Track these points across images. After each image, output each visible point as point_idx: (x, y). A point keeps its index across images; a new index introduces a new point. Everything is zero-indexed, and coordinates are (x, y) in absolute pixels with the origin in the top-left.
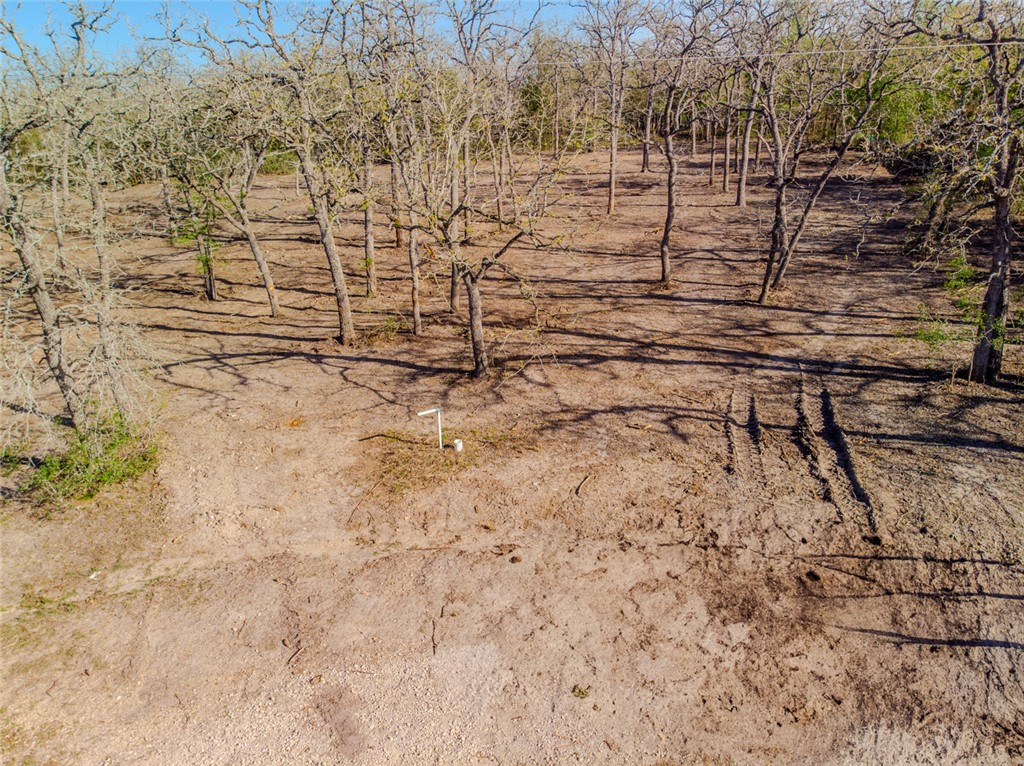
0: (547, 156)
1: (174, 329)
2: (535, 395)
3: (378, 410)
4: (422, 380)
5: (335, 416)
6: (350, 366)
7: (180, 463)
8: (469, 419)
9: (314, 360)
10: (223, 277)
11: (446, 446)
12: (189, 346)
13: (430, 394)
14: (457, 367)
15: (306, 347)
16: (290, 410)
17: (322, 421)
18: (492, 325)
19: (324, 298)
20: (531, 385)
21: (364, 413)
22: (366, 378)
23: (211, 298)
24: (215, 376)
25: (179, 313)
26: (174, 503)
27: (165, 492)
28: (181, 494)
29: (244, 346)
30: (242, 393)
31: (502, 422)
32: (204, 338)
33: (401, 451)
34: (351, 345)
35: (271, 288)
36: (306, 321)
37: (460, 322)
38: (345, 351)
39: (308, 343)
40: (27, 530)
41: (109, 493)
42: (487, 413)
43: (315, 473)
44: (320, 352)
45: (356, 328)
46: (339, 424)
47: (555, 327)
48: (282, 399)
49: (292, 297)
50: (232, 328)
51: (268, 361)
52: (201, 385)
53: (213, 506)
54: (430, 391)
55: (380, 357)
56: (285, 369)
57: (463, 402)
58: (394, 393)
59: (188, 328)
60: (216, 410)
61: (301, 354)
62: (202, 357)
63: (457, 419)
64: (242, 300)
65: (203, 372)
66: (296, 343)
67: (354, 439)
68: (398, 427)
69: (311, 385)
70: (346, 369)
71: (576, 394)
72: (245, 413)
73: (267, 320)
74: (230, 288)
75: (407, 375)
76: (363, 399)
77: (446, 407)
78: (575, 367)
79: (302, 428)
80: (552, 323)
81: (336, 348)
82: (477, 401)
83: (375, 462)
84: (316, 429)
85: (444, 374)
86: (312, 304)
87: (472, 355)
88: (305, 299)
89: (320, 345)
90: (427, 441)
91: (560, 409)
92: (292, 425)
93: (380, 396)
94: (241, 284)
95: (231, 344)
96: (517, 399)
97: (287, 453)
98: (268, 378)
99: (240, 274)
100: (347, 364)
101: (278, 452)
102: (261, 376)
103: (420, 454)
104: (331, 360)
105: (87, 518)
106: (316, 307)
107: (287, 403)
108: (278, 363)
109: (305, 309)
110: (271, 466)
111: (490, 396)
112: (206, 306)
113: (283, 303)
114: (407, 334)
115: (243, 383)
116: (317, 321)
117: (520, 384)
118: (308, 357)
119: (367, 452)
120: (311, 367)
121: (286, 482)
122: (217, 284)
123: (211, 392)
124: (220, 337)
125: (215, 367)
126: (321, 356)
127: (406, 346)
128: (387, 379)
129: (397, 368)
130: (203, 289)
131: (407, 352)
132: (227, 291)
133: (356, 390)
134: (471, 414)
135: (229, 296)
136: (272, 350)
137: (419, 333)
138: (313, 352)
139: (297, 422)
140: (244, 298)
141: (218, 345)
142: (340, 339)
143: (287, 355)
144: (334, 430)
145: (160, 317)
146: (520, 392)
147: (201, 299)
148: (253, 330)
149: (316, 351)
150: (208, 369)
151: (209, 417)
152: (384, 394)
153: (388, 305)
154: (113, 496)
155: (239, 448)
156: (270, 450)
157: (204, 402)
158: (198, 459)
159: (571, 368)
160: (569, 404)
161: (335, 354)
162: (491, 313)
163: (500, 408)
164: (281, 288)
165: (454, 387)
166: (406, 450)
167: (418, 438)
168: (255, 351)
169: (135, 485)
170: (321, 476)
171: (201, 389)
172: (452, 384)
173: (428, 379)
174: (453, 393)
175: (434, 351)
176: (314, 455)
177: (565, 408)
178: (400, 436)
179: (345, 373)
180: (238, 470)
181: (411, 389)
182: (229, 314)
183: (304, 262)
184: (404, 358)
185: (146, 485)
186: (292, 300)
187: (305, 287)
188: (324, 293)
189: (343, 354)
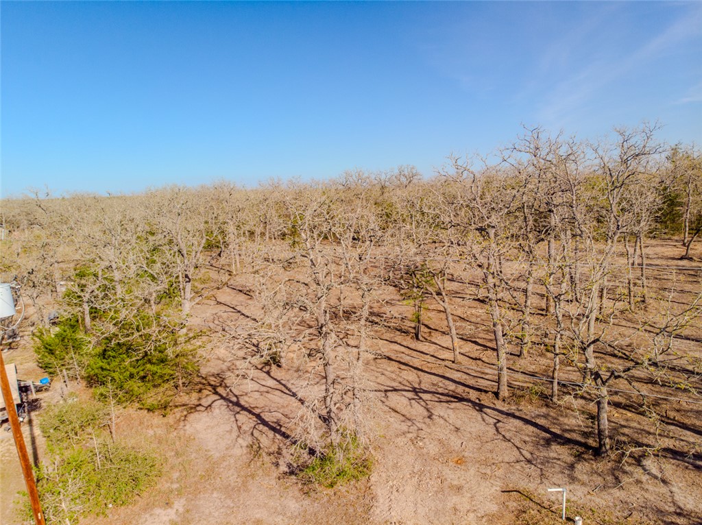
0: (677, 241)
1: (393, 360)
2: (651, 488)
3: (518, 466)
4: (555, 447)
5: (486, 463)
6: (501, 419)
7: (384, 475)
8: (589, 497)
9: (477, 408)
10: (426, 323)
11: (568, 519)
12: (401, 377)
13: (559, 462)
14: (583, 441)
15: (473, 395)
16: (456, 448)
17: (477, 465)
18: (617, 405)
19: (490, 352)
20: (648, 477)
21: (507, 465)
22: (511, 433)
23: (417, 338)
24: (413, 406)
25: (397, 347)
26: (376, 507)
27: (372, 496)
28: (381, 501)
29: (434, 385)
30: (429, 425)
31: (618, 507)
32: (410, 373)
33: (532, 512)
34: (504, 400)
35: (455, 337)
36: (476, 371)
37: (588, 397)
38: (499, 405)
39: (474, 392)
40: (297, 499)
41: (341, 486)
42: (604, 495)
43: (468, 511)
44: (482, 402)
45: (510, 385)
46: (489, 472)
47: (674, 419)
48: (452, 438)
49: (469, 348)
50: (428, 367)
51: (447, 402)
52: (404, 412)
53: (399, 518)
54: (559, 459)
55: (524, 417)
56: (457, 411)
57: (585, 478)
58: (532, 454)
59: (401, 360)
60: (410, 436)
61: (469, 401)
62: (407, 388)
63: (579, 494)
64: (436, 344)
65: (405, 401)
66: (467, 389)
67: (498, 488)
68: (530, 486)
69: (472, 430)
70: (499, 421)
71: (690, 498)
72: (428, 443)
73: (449, 364)
74: (430, 332)
75: (544, 439)
76: (507, 452)
77: (573, 479)
78: (690, 467)
79: (463, 467)
80: (672, 414)
81: (493, 401)
82: (599, 480)
83: (511, 515)
84: (472, 471)
85: (572, 446)
86: (481, 356)
87: (596, 431)
88: (477, 350)
89: (483, 396)
90: (553, 509)
91: (672, 509)
92: (457, 462)
93: (520, 452)
94: (437, 330)
95: (427, 381)
96: (634, 489)
97: (451, 487)
98: (446, 416)
99: (438, 322)
100: (501, 417)
101: (446, 484)
102: (442, 414)
103: (546, 519)
104: (488, 411)
105: (328, 501)
106: (483, 359)
107: (455, 442)
108: (453, 405)
109: (476, 359)
110: (439, 496)
111: (609, 478)
112: (414, 344)
113: (462, 351)
114: (546, 399)
115: (430, 417)
116: (483, 373)
117: (638, 473)
118: (474, 404)
119: (506, 503)
120: (475, 413)
121: (447, 514)
122: (423, 329)
123: (409, 420)
124: (420, 373)
125: (414, 399)
126: (482, 405)
127: (544, 410)
128: (527, 439)
129: (535, 429)
130: (413, 331)
131: (546, 416)
132: (428, 334)
133: (503, 443)
134: (591, 492)
135: (429, 339)
136: (451, 393)
137: (555, 399)
138: (477, 401)
139: (460, 461)
140: (438, 342)
141: (417, 380)
142: (496, 394)
143: (461, 399)
144: (484, 476)
145: (386, 349)
146: (638, 482)
147: (411, 338)
148: (440, 372)
149: (480, 400)
150: (410, 400)
151: (405, 440)
152: (524, 452)
153: (534, 367)
154: (343, 489)
155: (422, 473)
156: (440, 481)
157: (404, 427)
158: (395, 475)
159: (687, 468)
160: (682, 506)
161: (492, 406)
162: (616, 393)
163: (616, 493)
164: (462, 339)
165: (579, 460)
166: (536, 512)
167: (546, 504)
168: (440, 390)
169: (356, 485)
170: (471, 515)
171: (403, 416)
172: (579, 457)
173: (558, 447)
174: (579, 467)
175: (566, 420)
176: (469, 495)
177: (678, 511)
178: (532, 497)
179: (498, 425)
180: (418, 492)
181: (544, 453)
182: (427, 354)
183: (479, 319)
184: (541, 422)
185: (363, 487)
186: (468, 349)
187: (477, 340)
188: (489, 348)
189: (498, 407)
